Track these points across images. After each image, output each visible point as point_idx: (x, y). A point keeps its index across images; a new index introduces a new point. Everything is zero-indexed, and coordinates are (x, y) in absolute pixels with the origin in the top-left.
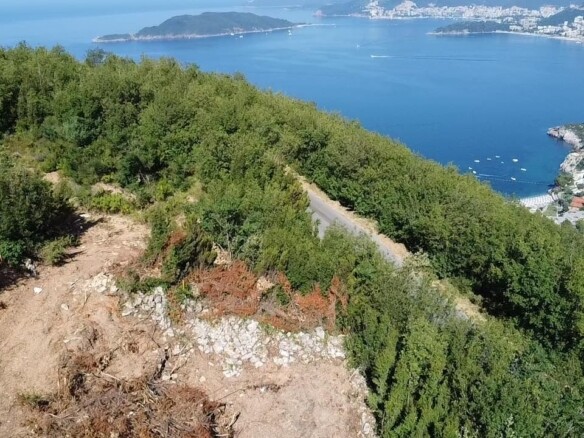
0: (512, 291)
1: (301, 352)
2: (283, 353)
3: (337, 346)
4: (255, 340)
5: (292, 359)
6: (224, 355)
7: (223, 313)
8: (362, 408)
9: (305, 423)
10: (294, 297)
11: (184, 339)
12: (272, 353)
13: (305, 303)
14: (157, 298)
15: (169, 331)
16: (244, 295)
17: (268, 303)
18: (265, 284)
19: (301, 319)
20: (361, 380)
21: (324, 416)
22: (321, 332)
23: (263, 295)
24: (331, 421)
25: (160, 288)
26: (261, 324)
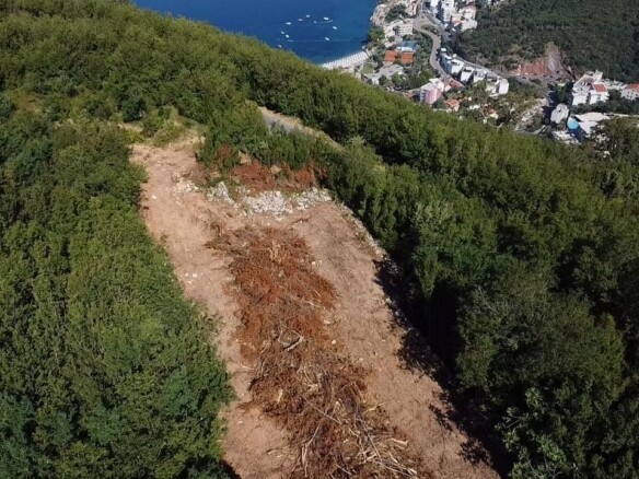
0: (404, 150)
2: (300, 204)
4: (282, 201)
5: (307, 206)
6: (271, 212)
7: (258, 190)
8: (353, 219)
9: (331, 230)
10: (292, 174)
11: (245, 208)
12: (295, 205)
13: (298, 176)
14: (222, 188)
15: (235, 206)
16: (264, 178)
17: (279, 181)
18: (276, 169)
19: (298, 186)
20: (346, 207)
21: (338, 226)
22: (315, 190)
23: (276, 177)
24: (341, 227)
25: (222, 183)
26: (282, 192)
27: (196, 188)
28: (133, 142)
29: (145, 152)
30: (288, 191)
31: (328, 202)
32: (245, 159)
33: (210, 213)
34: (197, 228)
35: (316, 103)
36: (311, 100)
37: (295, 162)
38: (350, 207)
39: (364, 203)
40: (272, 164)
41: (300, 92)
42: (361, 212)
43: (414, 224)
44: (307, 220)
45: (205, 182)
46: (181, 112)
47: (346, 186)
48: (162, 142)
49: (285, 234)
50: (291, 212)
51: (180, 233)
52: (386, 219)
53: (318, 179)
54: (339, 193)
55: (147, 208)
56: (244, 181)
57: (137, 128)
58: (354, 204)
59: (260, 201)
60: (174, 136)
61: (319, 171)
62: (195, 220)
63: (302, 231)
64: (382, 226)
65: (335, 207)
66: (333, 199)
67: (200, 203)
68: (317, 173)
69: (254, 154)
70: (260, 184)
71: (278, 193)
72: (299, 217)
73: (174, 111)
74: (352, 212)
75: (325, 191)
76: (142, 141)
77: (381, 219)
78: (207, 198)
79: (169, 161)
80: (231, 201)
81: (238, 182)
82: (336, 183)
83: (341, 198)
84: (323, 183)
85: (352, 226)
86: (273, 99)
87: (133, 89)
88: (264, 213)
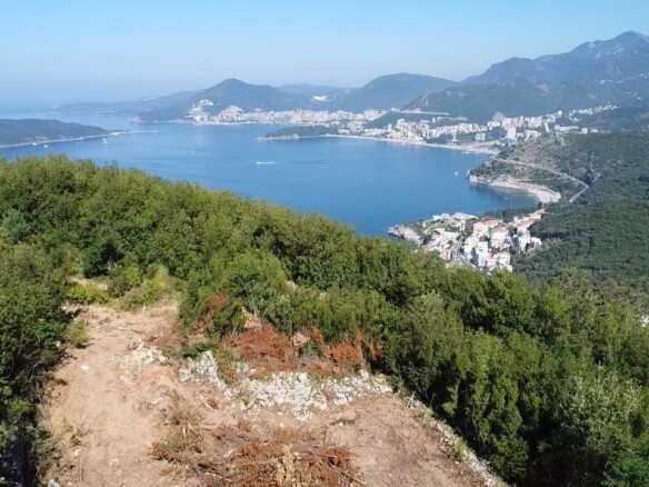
0: (500, 323)
1: (355, 393)
2: (340, 395)
3: (382, 384)
4: (309, 389)
5: (351, 399)
6: (289, 406)
7: (270, 370)
8: (433, 422)
9: (394, 440)
10: (326, 349)
11: (243, 396)
12: (330, 397)
13: (337, 351)
14: (208, 362)
15: (228, 392)
16: (281, 354)
17: (305, 358)
18: (301, 338)
19: (336, 370)
20: (418, 403)
21: (406, 433)
22: (365, 374)
23: (301, 352)
24: (414, 436)
25: (209, 353)
26: (310, 374)
27: (163, 359)
28: (90, 303)
29: (103, 316)
30: (318, 375)
31: (387, 395)
32: (252, 321)
33: (177, 398)
34: (146, 421)
35: (362, 269)
36: (355, 268)
37: (333, 330)
38: (425, 401)
39: (454, 391)
40: (295, 330)
41: (340, 257)
42: (449, 407)
43: (570, 421)
44: (352, 422)
45: (178, 348)
46: (172, 271)
47: (420, 364)
48: (134, 305)
49: (311, 438)
50: (324, 407)
51: (111, 430)
52: (504, 417)
53: (369, 360)
54: (405, 377)
55: (64, 383)
56: (247, 356)
57: (102, 286)
58: (433, 396)
59: (270, 387)
60: (153, 297)
61: (372, 347)
62: (146, 407)
63: (342, 437)
64: (496, 430)
65: (399, 402)
66: (395, 390)
67: (164, 381)
68: (367, 350)
69: (268, 317)
70: (273, 362)
71: (303, 376)
72: (338, 416)
73: (163, 270)
74: (429, 411)
75: (381, 378)
76: (104, 302)
77: (491, 416)
78: (178, 374)
79: (135, 328)
80: (221, 384)
81: (237, 355)
82: (401, 361)
83: (410, 387)
84: (377, 366)
85: (434, 435)
86: (303, 267)
87: (103, 228)
88: (277, 408)
